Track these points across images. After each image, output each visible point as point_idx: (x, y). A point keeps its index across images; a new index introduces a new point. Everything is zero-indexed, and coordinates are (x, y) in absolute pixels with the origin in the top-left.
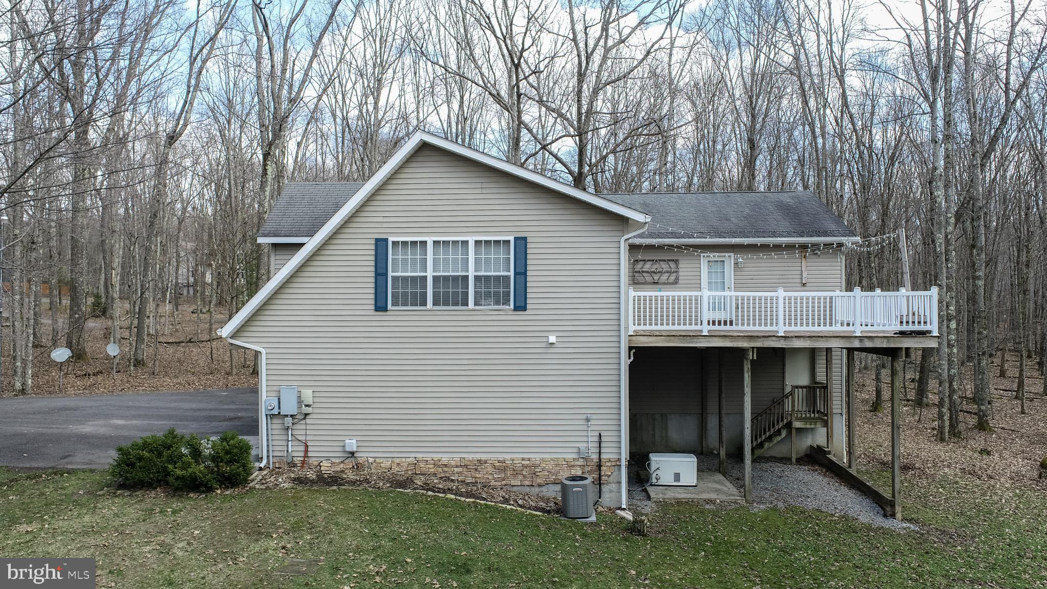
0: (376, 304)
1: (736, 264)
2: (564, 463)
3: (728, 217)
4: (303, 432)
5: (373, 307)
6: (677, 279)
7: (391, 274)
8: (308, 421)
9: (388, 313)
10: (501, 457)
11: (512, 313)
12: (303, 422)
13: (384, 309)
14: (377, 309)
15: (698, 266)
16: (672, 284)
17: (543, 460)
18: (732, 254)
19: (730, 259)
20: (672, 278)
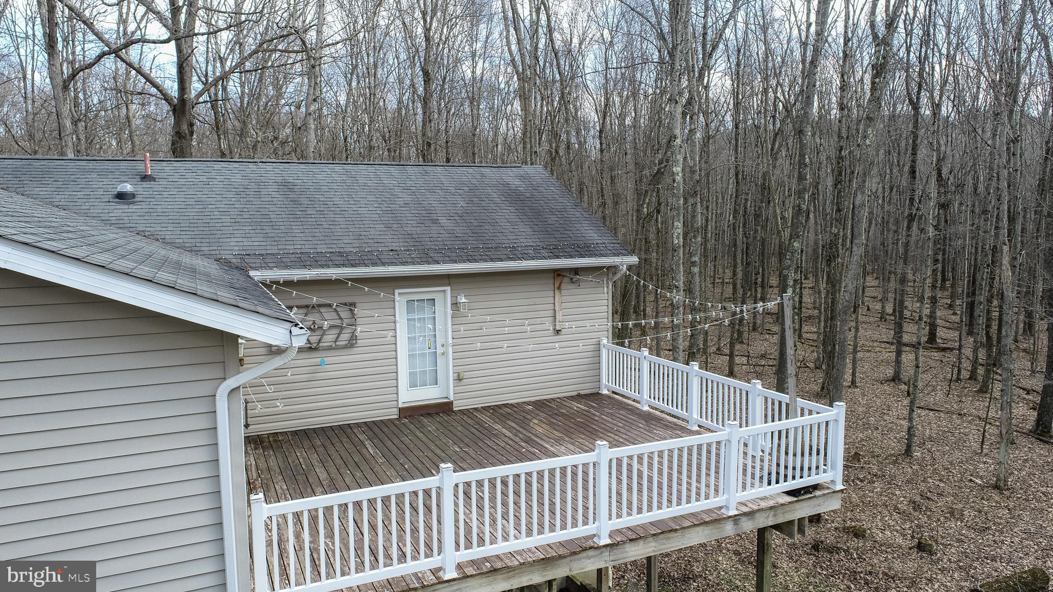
1: (455, 305)
3: (434, 217)
6: (353, 338)
15: (390, 311)
16: (345, 347)
18: (448, 289)
19: (444, 296)
20: (345, 336)
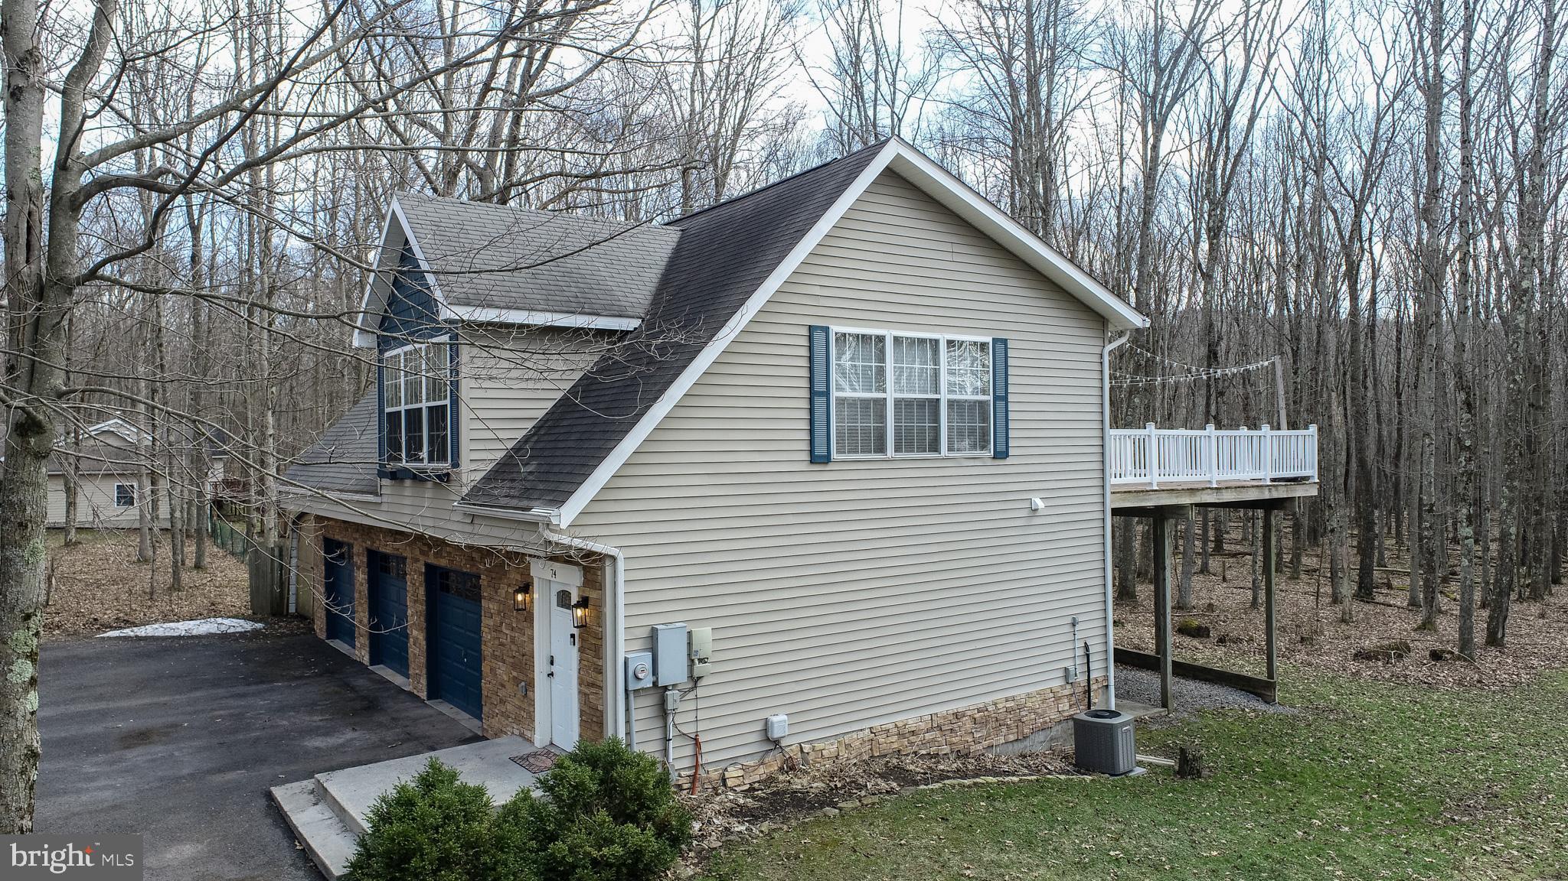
0: (812, 451)
2: (1051, 695)
4: (691, 717)
5: (806, 456)
7: (835, 394)
8: (700, 692)
9: (830, 467)
10: (980, 702)
11: (990, 462)
12: (691, 695)
13: (826, 459)
14: (814, 459)
17: (1029, 696)
